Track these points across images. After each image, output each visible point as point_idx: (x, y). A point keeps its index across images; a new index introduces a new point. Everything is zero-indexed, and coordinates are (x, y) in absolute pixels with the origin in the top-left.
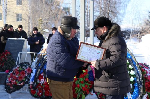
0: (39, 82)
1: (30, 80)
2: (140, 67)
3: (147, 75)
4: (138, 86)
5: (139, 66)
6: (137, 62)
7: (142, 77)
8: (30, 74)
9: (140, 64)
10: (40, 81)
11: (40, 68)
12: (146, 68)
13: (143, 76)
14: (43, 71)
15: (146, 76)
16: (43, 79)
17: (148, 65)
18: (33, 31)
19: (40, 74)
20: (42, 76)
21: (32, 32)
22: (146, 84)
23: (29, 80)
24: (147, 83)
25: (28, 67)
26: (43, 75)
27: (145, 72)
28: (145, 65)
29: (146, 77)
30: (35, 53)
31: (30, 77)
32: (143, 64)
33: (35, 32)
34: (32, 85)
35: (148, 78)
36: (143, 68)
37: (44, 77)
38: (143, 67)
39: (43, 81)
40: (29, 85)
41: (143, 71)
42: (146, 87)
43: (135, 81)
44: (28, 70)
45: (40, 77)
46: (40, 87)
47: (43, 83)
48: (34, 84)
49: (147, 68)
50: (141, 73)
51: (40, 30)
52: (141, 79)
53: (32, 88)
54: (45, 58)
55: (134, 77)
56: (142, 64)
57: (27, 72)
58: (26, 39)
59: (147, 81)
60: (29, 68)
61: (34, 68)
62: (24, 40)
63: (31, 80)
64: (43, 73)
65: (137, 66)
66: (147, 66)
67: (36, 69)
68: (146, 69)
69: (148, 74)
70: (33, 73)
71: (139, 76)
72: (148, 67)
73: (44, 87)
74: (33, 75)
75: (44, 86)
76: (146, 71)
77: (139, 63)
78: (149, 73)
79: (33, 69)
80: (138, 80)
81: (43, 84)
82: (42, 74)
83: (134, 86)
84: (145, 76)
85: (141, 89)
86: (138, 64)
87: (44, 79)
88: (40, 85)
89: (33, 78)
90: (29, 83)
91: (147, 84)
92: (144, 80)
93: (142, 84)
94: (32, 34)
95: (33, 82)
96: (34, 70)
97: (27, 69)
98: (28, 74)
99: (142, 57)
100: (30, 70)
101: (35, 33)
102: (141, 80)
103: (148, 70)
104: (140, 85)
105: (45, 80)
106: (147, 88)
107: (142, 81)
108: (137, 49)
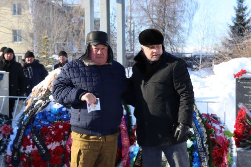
0: (23, 151)
1: (7, 147)
2: (205, 121)
3: (216, 136)
4: (199, 157)
5: (203, 119)
6: (198, 112)
7: (206, 140)
8: (9, 137)
9: (205, 115)
10: (25, 149)
11: (25, 126)
12: (214, 122)
13: (208, 137)
14: (30, 131)
15: (214, 137)
16: (29, 145)
17: (218, 116)
18: (26, 58)
19: (25, 136)
20: (28, 140)
21: (24, 60)
22: (213, 152)
23: (5, 147)
24: (215, 149)
25: (5, 123)
26: (30, 138)
27: (212, 130)
28: (214, 117)
29: (214, 139)
30: (19, 97)
31: (7, 141)
32: (210, 114)
33: (29, 60)
34: (10, 156)
35: (218, 142)
36: (210, 123)
37: (32, 142)
38: (210, 121)
39: (29, 149)
40: (5, 157)
41: (208, 128)
42: (214, 158)
43: (193, 148)
44: (4, 129)
45: (25, 142)
46: (25, 160)
47: (30, 152)
48: (13, 154)
49: (216, 123)
50: (205, 131)
51: (44, 56)
52: (204, 142)
53: (11, 162)
54: (35, 106)
55: (192, 140)
56: (207, 115)
57: (3, 133)
58: (7, 71)
59: (216, 147)
60: (6, 125)
61: (16, 124)
62: (2, 75)
63: (9, 147)
64: (30, 134)
65: (199, 119)
66: (216, 119)
67: (19, 126)
68: (214, 125)
69: (218, 134)
70: (13, 133)
71: (202, 138)
72: (219, 120)
73: (33, 160)
74: (13, 137)
75: (31, 158)
76: (214, 127)
77: (203, 114)
78: (219, 132)
79: (13, 127)
80: (199, 145)
81: (30, 154)
82: (28, 137)
83: (193, 157)
84: (212, 137)
85: (204, 161)
86: (201, 116)
87: (31, 146)
88: (25, 157)
89: (12, 144)
90: (6, 152)
91: (216, 151)
92: (211, 144)
93: (206, 153)
94: (24, 64)
95: (12, 151)
96: (15, 129)
97: (3, 127)
98: (4, 136)
99: (208, 102)
100: (8, 129)
101: (29, 62)
102: (205, 145)
103: (217, 127)
104: (203, 155)
105: (33, 147)
106: (216, 160)
107: (208, 146)
108: (205, 87)
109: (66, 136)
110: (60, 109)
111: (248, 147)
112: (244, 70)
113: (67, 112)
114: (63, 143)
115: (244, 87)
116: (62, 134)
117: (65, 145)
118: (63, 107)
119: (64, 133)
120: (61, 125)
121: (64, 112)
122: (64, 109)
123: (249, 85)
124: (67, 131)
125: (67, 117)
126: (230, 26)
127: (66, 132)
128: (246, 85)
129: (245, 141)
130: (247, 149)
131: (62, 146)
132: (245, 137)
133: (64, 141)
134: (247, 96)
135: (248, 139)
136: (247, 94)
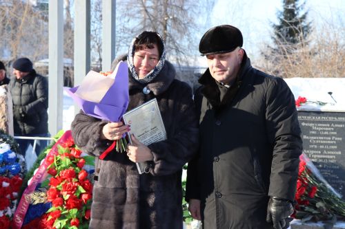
109: (14, 199)
110: (5, 154)
111: (309, 219)
112: (302, 96)
113: (17, 160)
114: (10, 212)
115: (303, 124)
116: (8, 196)
117: (13, 215)
118: (9, 152)
119: (12, 196)
120: (7, 182)
121: (11, 159)
122: (12, 155)
123: (310, 122)
124: (16, 192)
125: (16, 168)
126: (274, 26)
127: (15, 194)
128: (306, 122)
129: (302, 209)
130: (306, 222)
131: (8, 216)
132: (304, 202)
133: (11, 208)
134: (307, 138)
135: (309, 206)
136: (308, 135)
